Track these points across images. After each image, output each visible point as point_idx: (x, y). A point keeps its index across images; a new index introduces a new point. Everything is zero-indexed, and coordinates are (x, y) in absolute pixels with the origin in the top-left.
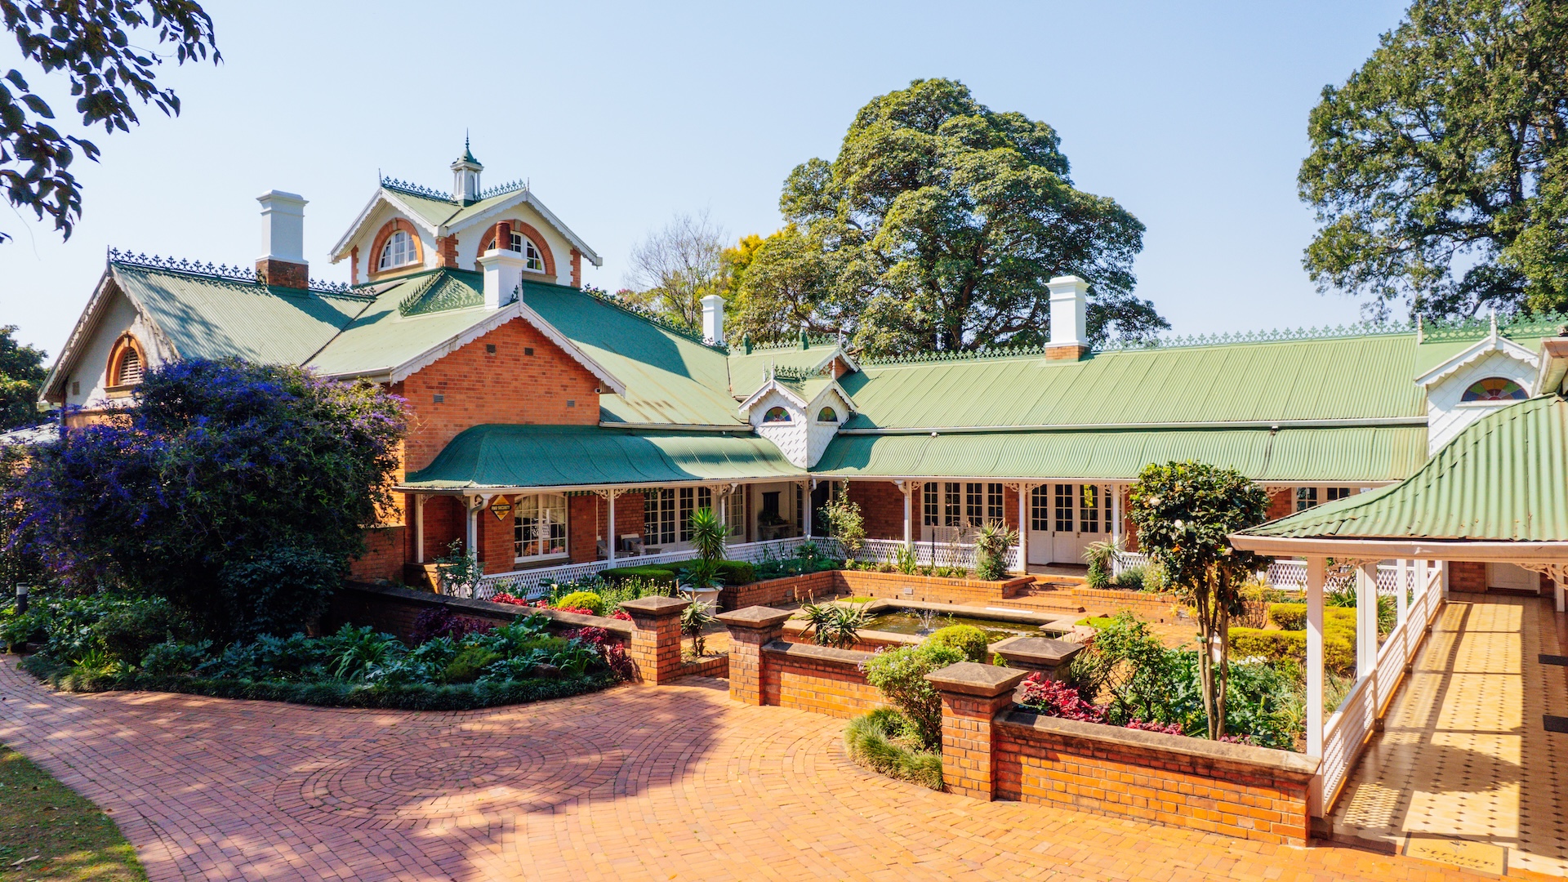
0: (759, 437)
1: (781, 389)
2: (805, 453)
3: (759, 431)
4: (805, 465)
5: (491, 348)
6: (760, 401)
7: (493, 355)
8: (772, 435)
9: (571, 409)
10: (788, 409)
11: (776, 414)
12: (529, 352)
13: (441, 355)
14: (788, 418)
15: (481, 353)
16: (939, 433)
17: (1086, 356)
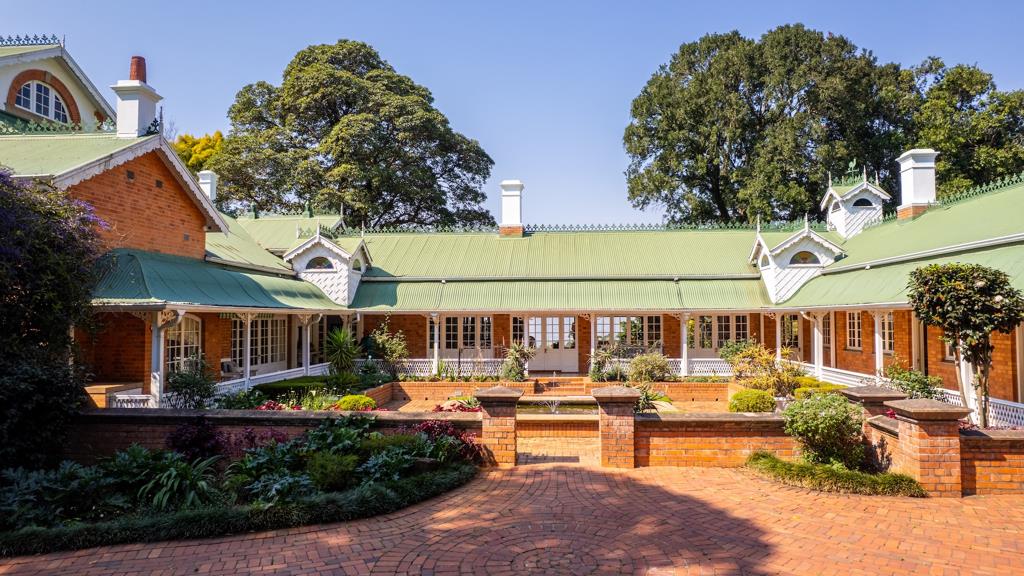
0: (301, 280)
1: (326, 242)
2: (346, 293)
3: (302, 276)
4: (346, 303)
5: (131, 175)
6: (304, 252)
7: (132, 181)
8: (314, 278)
9: (186, 243)
10: (330, 259)
11: (319, 263)
12: (159, 184)
13: (97, 171)
14: (330, 266)
15: (123, 177)
16: (447, 281)
17: (525, 234)
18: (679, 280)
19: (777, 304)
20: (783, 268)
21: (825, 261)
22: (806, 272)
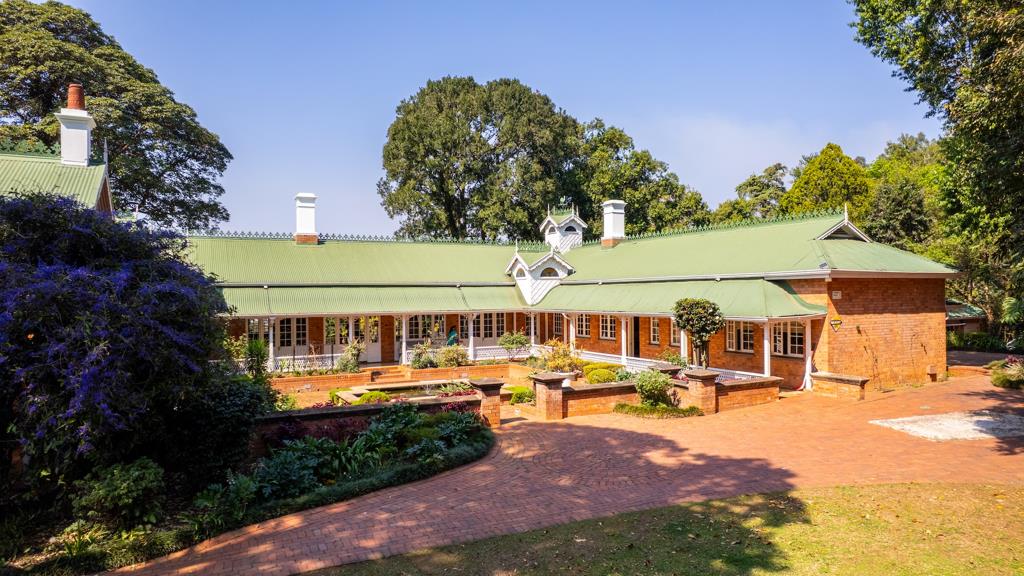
16: (270, 287)
17: (320, 242)
18: (461, 286)
19: (532, 305)
20: (536, 279)
21: (562, 274)
22: (550, 283)
